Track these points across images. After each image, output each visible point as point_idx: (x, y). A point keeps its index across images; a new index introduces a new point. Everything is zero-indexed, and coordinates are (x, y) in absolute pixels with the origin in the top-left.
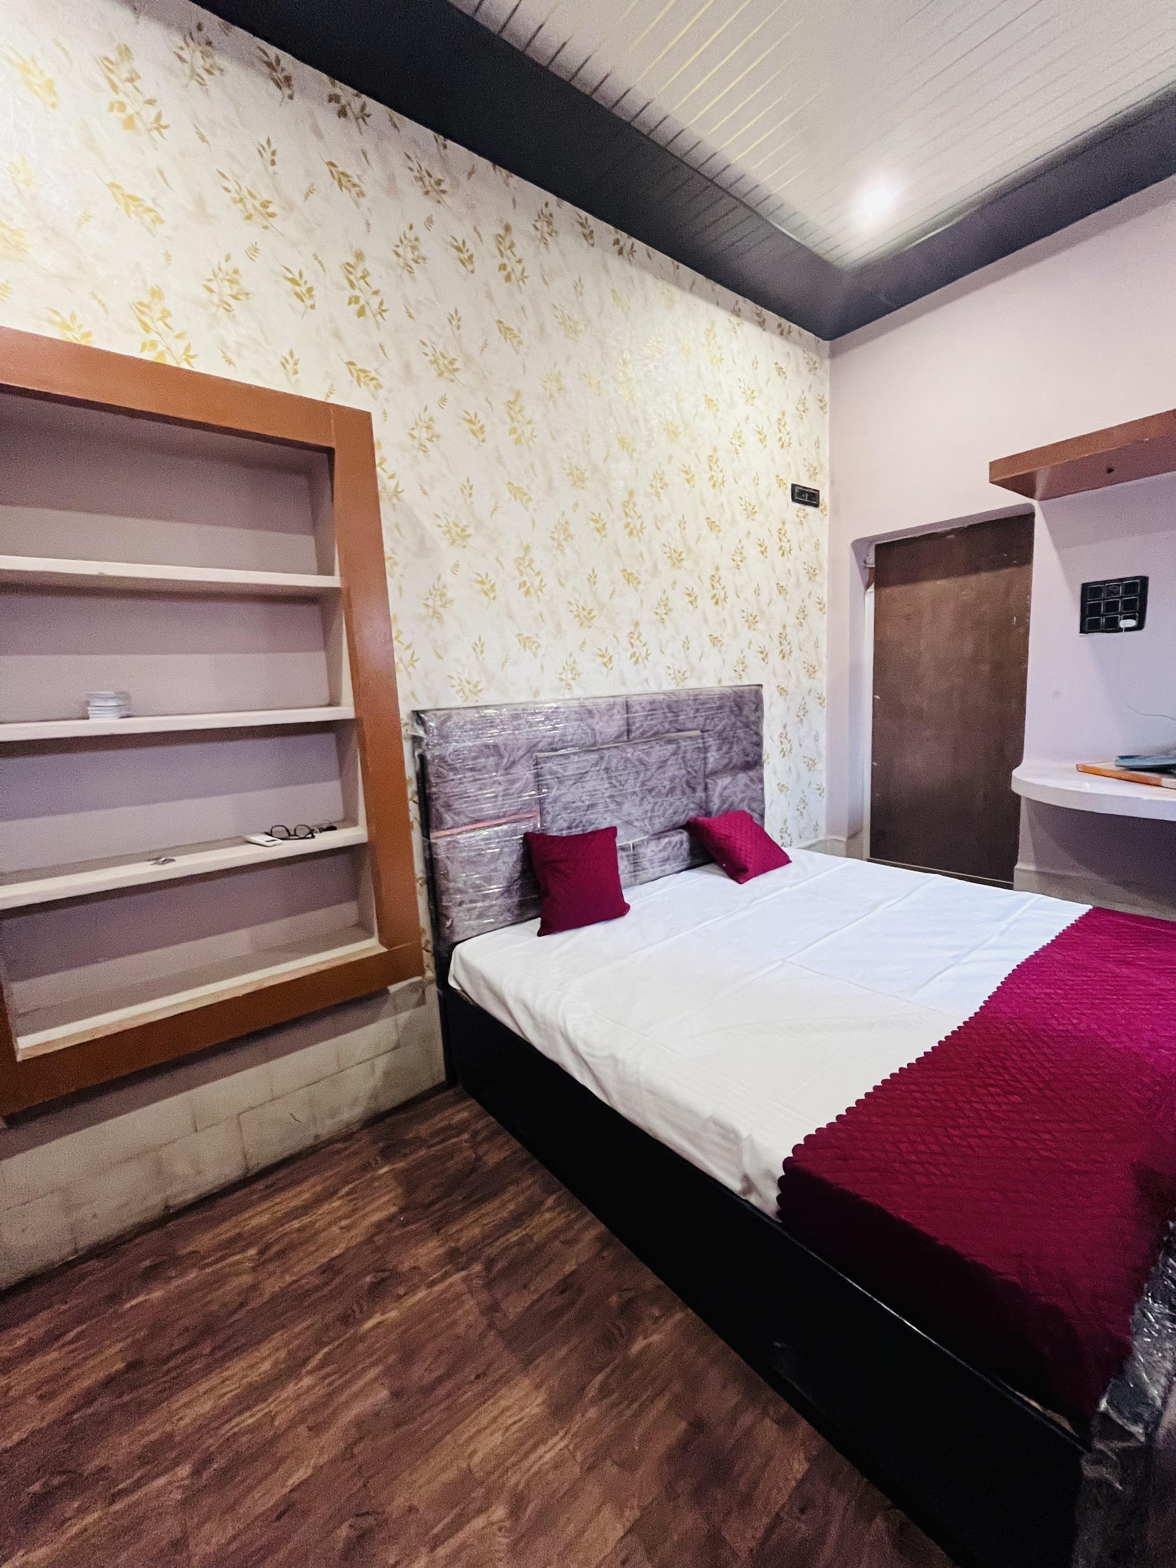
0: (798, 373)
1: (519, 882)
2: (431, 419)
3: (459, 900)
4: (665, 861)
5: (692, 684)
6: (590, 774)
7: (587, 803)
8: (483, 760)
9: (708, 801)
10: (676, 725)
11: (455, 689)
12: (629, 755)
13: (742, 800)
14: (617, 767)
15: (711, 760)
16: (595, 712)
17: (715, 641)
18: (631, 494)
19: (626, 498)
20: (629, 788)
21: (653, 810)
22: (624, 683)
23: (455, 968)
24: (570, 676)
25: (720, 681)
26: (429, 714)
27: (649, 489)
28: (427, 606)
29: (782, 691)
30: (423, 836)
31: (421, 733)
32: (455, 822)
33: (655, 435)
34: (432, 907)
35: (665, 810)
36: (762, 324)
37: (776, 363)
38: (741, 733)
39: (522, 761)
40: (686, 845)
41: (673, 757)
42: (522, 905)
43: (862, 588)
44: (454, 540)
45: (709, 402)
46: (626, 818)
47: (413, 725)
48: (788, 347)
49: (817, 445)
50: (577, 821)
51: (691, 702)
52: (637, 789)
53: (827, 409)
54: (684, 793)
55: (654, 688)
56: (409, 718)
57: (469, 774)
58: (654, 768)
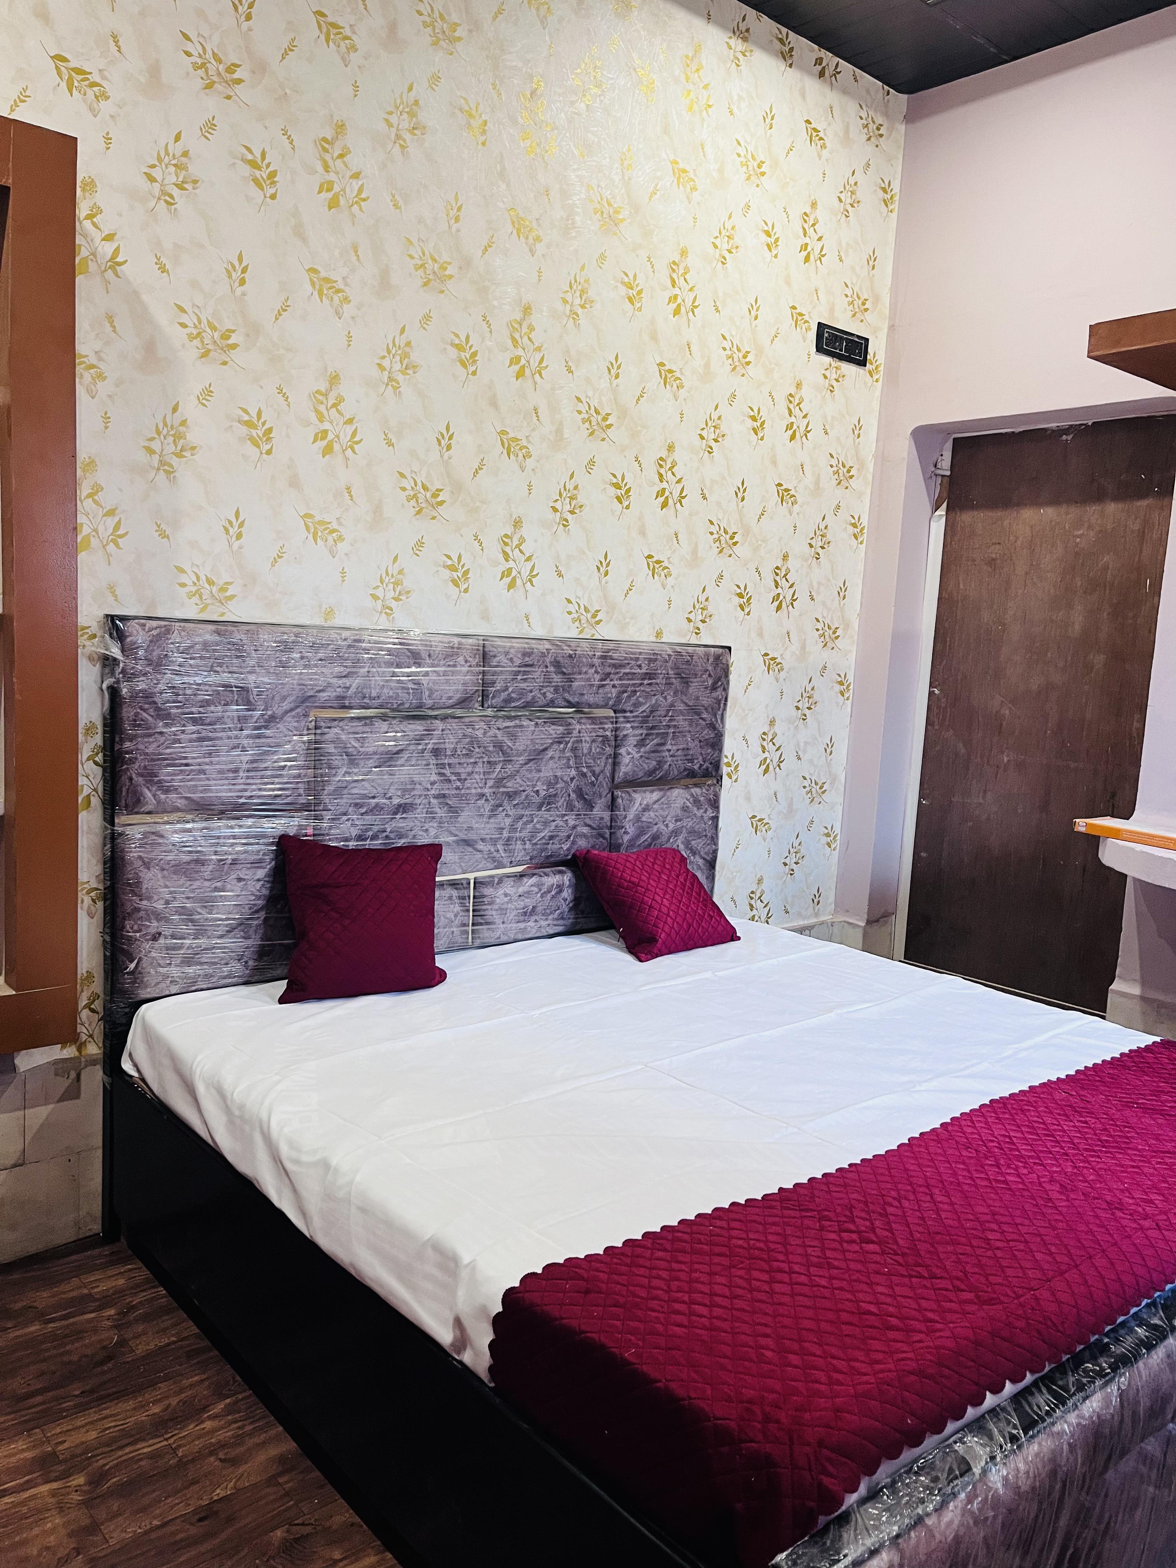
0: (846, 139)
1: (262, 914)
2: (185, 154)
3: (152, 930)
4: (528, 913)
5: (607, 631)
6: (405, 755)
7: (396, 801)
8: (219, 708)
9: (614, 825)
10: (566, 695)
11: (187, 589)
12: (479, 733)
13: (676, 833)
14: (455, 750)
15: (626, 760)
16: (424, 655)
17: (655, 566)
18: (527, 310)
19: (518, 316)
20: (474, 785)
21: (513, 829)
22: (485, 616)
23: (135, 1040)
24: (391, 594)
25: (659, 634)
26: (133, 623)
27: (559, 306)
28: (150, 451)
29: (771, 663)
30: (105, 819)
31: (115, 651)
32: (159, 802)
33: (578, 219)
34: (108, 938)
35: (535, 832)
36: (787, 56)
37: (808, 122)
38: (681, 722)
39: (288, 718)
40: (567, 894)
41: (555, 746)
42: (262, 953)
43: (928, 509)
44: (208, 352)
45: (680, 173)
46: (462, 836)
47: (103, 637)
48: (832, 97)
49: (872, 260)
50: (375, 828)
51: (596, 661)
52: (487, 791)
53: (895, 206)
54: (570, 807)
55: (538, 631)
56: (100, 628)
57: (191, 728)
58: (522, 759)
